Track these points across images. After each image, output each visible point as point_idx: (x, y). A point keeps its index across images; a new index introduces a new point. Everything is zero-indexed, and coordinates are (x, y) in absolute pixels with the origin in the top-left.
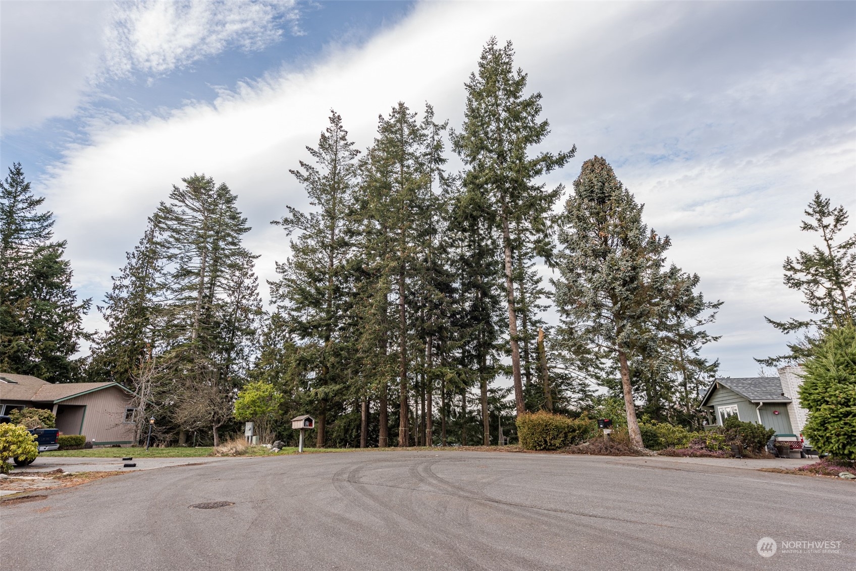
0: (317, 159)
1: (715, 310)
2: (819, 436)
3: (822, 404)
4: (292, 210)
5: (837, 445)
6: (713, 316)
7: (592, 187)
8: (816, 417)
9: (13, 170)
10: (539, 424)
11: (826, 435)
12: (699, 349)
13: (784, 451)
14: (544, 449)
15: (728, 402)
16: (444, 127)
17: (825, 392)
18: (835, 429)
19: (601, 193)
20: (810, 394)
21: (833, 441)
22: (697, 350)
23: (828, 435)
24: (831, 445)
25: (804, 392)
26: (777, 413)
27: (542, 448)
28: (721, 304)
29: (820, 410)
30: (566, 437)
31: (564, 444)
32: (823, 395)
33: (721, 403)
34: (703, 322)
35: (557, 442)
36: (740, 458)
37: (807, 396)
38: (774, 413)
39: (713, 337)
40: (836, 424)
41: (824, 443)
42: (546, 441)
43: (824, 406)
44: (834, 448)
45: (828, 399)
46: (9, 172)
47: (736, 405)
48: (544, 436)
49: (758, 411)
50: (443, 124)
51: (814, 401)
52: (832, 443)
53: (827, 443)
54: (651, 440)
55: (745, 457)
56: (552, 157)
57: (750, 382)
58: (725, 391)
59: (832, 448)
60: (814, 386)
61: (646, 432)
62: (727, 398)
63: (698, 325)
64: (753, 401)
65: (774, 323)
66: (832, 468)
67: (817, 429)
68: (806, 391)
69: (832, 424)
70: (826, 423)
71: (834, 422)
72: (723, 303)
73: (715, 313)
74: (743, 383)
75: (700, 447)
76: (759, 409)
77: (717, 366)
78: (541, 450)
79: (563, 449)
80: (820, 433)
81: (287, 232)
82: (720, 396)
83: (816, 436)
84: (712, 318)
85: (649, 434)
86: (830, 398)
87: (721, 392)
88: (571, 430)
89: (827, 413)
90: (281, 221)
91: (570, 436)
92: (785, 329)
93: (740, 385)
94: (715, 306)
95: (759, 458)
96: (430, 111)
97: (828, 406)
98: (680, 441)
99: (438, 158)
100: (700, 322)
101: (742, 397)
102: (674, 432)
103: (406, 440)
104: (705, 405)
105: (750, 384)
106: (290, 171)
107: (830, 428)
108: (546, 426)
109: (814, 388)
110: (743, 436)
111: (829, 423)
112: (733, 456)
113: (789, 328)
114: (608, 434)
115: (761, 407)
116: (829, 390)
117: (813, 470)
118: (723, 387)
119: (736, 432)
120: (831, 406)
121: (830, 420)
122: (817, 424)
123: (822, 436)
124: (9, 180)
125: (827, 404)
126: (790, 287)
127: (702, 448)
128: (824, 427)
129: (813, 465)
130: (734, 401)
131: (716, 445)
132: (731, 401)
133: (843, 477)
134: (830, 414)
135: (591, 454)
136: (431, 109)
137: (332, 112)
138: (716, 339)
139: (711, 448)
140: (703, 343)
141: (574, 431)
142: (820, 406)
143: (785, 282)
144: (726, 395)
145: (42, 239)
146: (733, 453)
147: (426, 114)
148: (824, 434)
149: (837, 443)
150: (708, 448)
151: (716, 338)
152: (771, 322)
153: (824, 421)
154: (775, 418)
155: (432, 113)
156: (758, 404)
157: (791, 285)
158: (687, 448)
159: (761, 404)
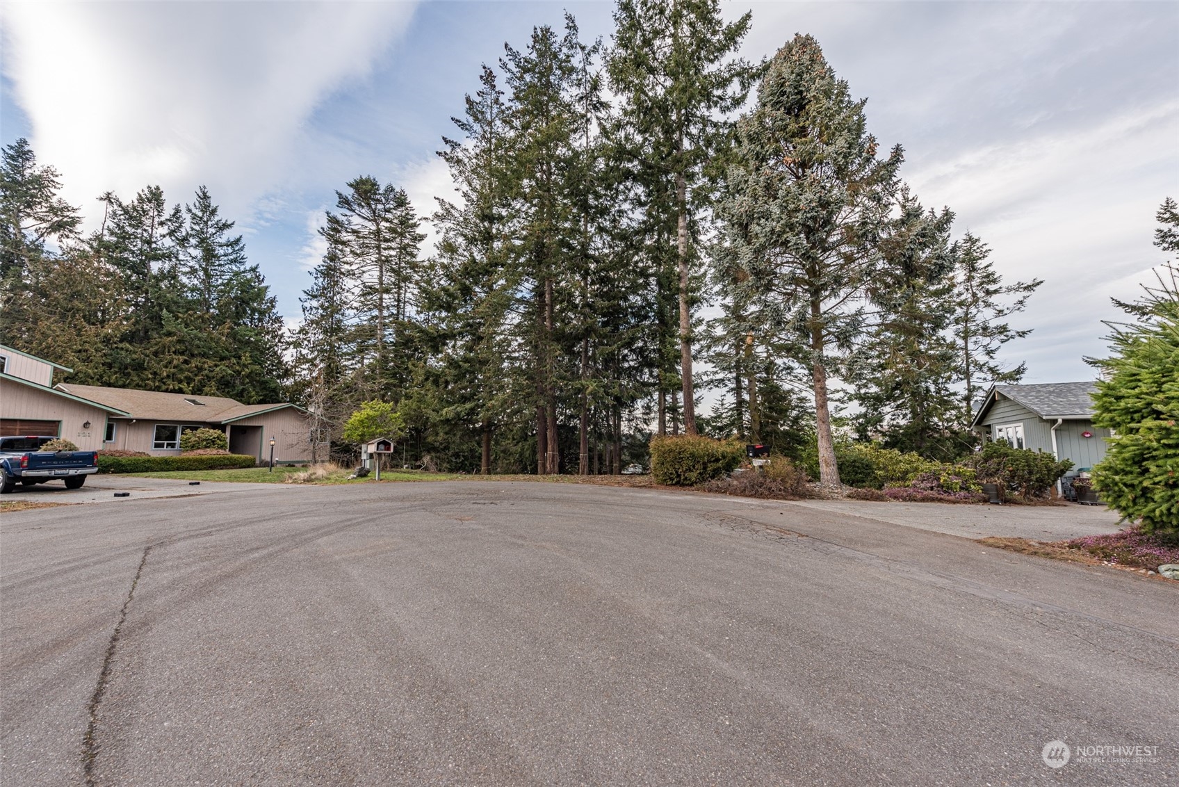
0: (467, 133)
1: (1026, 293)
2: (1125, 485)
3: (1143, 417)
4: (442, 202)
5: (1164, 507)
6: (1021, 302)
7: (782, 86)
8: (1125, 447)
9: (201, 194)
10: (671, 451)
11: (1141, 483)
12: (995, 350)
13: (1088, 494)
14: (677, 483)
15: (1010, 419)
16: (595, 50)
17: (1156, 393)
18: (1166, 472)
19: (797, 94)
20: (1118, 398)
21: (1156, 497)
22: (992, 351)
23: (1145, 484)
24: (1151, 506)
25: (1106, 395)
26: (1088, 435)
27: (674, 482)
28: (1038, 284)
29: (1137, 430)
30: (705, 468)
31: (702, 478)
32: (1149, 398)
33: (1000, 421)
34: (1006, 312)
35: (693, 475)
36: (997, 504)
37: (1111, 403)
38: (1083, 435)
39: (1018, 332)
40: (1170, 462)
41: (1134, 501)
42: (679, 476)
43: (1149, 422)
44: (1157, 513)
45: (1160, 407)
46: (197, 197)
47: (1021, 424)
48: (676, 466)
49: (1053, 433)
50: (594, 44)
51: (1127, 411)
52: (1153, 500)
53: (1142, 500)
54: (860, 473)
55: (1007, 502)
56: (752, 68)
57: (1051, 389)
58: (1008, 404)
59: (1154, 511)
60: (1134, 379)
61: (855, 461)
62: (1010, 414)
63: (996, 317)
64: (1044, 418)
65: (1127, 306)
66: (1145, 551)
67: (1123, 470)
68: (1110, 392)
69: (1160, 462)
70: (1147, 459)
71: (1167, 456)
72: (1042, 282)
73: (1025, 298)
74: (1039, 391)
75: (928, 485)
76: (1056, 430)
77: (1022, 373)
78: (672, 485)
79: (699, 486)
80: (1128, 479)
81: (436, 229)
82: (1000, 411)
83: (1116, 484)
84: (1019, 306)
85: (857, 464)
86: (1166, 404)
87: (1002, 405)
88: (713, 459)
89: (1151, 437)
90: (431, 217)
91: (710, 467)
92: (1144, 314)
93: (1033, 394)
94: (1028, 288)
95: (1035, 505)
96: (572, 27)
97: (1158, 422)
98: (904, 477)
99: (598, 102)
100: (1001, 311)
101: (1030, 412)
102: (898, 462)
103: (554, 466)
104: (979, 423)
105: (1050, 393)
106: (437, 153)
107: (1153, 469)
108: (680, 453)
109: (1133, 384)
110: (1010, 471)
111: (1154, 458)
112: (985, 501)
113: (1151, 312)
114: (761, 467)
115: (1060, 425)
116: (1165, 387)
117: (1101, 549)
118: (1005, 398)
119: (999, 464)
120: (1164, 423)
121: (1154, 453)
122: (1124, 460)
123: (1132, 486)
124: (197, 204)
125: (1158, 418)
126: (1165, 249)
127: (932, 488)
128: (1140, 467)
129: (1106, 538)
130: (1018, 417)
131: (957, 483)
132: (1014, 418)
133: (1167, 574)
134: (1158, 441)
135: (730, 494)
136: (573, 22)
137: (484, 68)
138: (1022, 334)
139: (948, 489)
140: (1003, 342)
141: (717, 460)
142: (1139, 422)
143: (1157, 241)
144: (1009, 409)
145: (238, 265)
146: (986, 496)
147: (568, 31)
148: (1136, 482)
149: (1168, 501)
150: (943, 487)
151: (1024, 333)
152: (1120, 304)
153: (1142, 454)
154: (1083, 443)
155: (575, 28)
156: (1054, 421)
157: (1166, 245)
158: (908, 486)
159: (1060, 421)
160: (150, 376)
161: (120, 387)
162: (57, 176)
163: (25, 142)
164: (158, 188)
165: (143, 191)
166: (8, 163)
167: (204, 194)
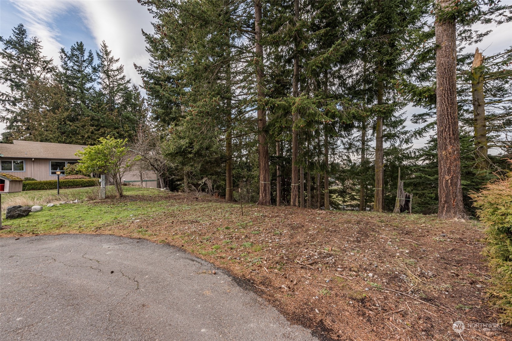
160: (80, 137)
161: (68, 143)
162: (39, 42)
163: (22, 26)
164: (81, 43)
165: (75, 45)
166: (16, 37)
167: (104, 44)
